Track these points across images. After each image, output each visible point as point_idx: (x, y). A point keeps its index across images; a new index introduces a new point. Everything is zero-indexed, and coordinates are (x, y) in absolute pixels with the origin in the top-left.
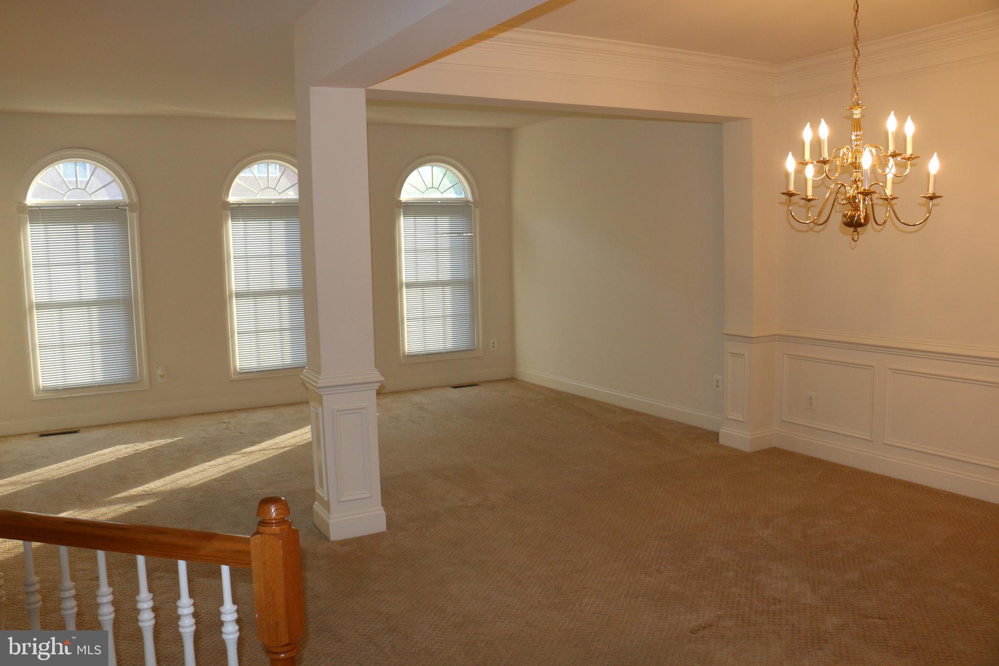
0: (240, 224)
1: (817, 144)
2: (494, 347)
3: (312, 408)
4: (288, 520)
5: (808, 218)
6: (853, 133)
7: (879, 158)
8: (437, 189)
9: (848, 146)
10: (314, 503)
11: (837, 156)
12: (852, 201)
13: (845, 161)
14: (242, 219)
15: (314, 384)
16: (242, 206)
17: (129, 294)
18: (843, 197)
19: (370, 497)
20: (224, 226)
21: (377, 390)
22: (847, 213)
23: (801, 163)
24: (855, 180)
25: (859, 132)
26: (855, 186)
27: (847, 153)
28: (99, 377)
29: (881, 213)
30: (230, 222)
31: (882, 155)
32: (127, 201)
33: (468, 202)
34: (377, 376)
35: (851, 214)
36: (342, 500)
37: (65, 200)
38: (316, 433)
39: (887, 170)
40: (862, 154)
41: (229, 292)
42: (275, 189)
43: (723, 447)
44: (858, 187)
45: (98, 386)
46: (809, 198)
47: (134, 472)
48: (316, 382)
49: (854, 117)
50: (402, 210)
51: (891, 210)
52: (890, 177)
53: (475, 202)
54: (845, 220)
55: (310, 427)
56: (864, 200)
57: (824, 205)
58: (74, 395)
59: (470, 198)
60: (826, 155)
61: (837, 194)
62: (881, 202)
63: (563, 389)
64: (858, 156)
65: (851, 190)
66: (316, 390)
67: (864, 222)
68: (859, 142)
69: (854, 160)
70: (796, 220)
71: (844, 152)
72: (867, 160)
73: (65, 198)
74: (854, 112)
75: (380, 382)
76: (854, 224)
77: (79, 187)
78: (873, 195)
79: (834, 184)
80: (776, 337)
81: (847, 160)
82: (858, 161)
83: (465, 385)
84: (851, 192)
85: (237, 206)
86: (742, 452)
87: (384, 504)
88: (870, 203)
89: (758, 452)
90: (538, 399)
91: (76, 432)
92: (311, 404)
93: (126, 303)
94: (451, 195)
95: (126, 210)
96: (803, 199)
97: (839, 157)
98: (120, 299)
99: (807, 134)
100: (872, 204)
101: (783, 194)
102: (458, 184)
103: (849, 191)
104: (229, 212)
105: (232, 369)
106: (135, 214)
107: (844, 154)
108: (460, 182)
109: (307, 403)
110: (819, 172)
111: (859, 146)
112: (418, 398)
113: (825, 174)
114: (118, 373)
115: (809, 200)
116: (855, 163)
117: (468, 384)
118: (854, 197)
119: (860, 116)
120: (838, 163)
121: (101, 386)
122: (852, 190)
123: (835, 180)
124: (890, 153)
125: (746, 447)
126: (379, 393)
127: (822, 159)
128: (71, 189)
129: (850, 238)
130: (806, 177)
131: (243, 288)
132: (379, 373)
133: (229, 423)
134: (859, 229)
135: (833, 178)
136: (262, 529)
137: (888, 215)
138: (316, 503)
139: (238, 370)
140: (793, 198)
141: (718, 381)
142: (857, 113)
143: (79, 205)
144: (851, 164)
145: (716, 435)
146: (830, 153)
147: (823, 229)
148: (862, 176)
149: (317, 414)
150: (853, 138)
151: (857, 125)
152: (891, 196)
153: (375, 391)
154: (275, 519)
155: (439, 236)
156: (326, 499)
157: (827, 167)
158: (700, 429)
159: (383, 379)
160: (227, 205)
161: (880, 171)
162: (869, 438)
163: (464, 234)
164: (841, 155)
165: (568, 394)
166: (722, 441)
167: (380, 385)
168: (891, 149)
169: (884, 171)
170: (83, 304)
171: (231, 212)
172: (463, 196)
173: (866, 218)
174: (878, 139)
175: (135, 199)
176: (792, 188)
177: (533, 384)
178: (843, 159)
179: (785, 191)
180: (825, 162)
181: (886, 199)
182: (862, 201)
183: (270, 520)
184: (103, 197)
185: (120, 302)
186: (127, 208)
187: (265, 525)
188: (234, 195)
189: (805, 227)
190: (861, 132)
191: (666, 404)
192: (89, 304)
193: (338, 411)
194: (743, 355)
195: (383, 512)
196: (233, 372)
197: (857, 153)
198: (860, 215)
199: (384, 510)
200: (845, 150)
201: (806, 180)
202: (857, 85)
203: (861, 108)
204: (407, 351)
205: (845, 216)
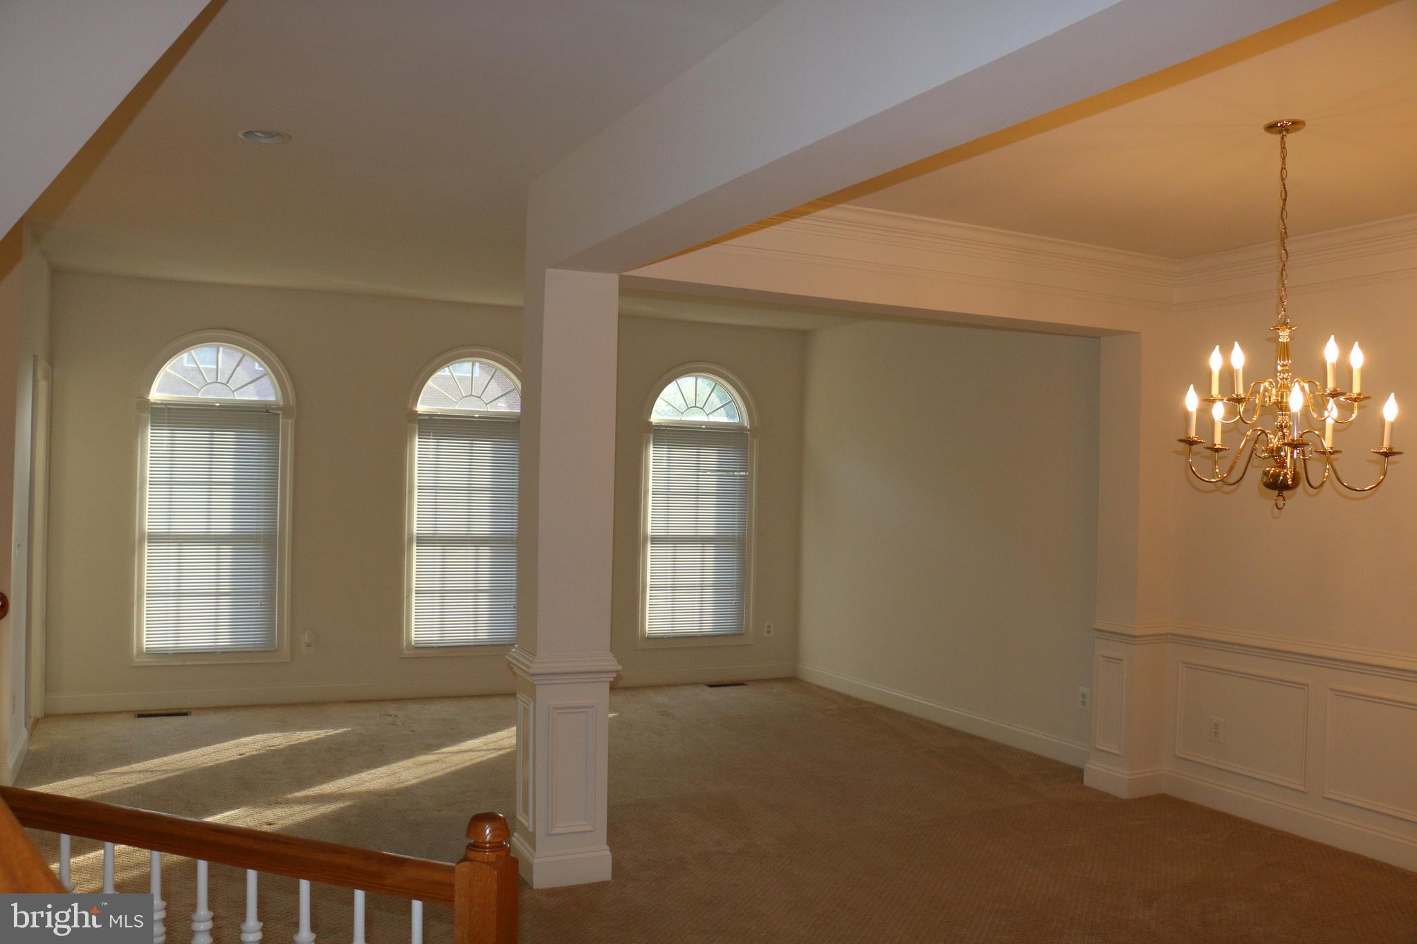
0: (431, 443)
1: (1228, 375)
2: (769, 632)
3: (519, 700)
4: (506, 845)
5: (1214, 475)
6: (1279, 362)
7: (1315, 397)
8: (702, 409)
9: (1271, 380)
10: (513, 835)
11: (1256, 392)
12: (1275, 453)
13: (1267, 399)
14: (433, 436)
15: (525, 669)
16: (434, 418)
17: (273, 525)
18: (1263, 448)
19: (590, 831)
20: (408, 445)
21: (610, 682)
22: (1269, 471)
23: (1206, 400)
24: (1281, 426)
25: (1287, 361)
26: (1280, 433)
27: (1270, 388)
28: (224, 640)
29: (1318, 472)
30: (417, 439)
31: (1317, 393)
32: (281, 403)
33: (743, 428)
34: (612, 664)
35: (1274, 471)
36: (552, 832)
37: (199, 396)
38: (523, 738)
39: (1326, 414)
40: (1291, 391)
41: (408, 534)
42: (480, 397)
43: (1089, 789)
44: (1284, 435)
45: (222, 652)
46: (1217, 447)
47: (263, 776)
48: (528, 667)
49: (1280, 340)
50: (652, 436)
51: (1331, 470)
52: (1330, 422)
53: (753, 430)
54: (1265, 479)
55: (514, 728)
56: (1292, 453)
57: (1237, 458)
58: (187, 663)
59: (746, 423)
60: (1240, 391)
61: (1256, 443)
62: (1316, 455)
63: (865, 697)
64: (1285, 394)
65: (1274, 439)
66: (530, 679)
67: (1292, 484)
68: (1287, 374)
69: (1279, 399)
70: (1199, 477)
71: (1265, 387)
72: (1296, 400)
73: (200, 394)
74: (1280, 334)
75: (616, 671)
76: (1277, 485)
77: (219, 381)
78: (1306, 447)
79: (1251, 430)
80: (1169, 636)
81: (1270, 397)
82: (1285, 400)
83: (726, 683)
84: (1275, 441)
85: (427, 418)
86: (1116, 798)
87: (610, 843)
88: (1301, 457)
89: (1141, 799)
90: (829, 710)
91: (186, 714)
92: (518, 695)
93: (268, 542)
94: (721, 418)
95: (279, 414)
96: (1208, 448)
97: (1258, 392)
98: (260, 535)
99: (1215, 361)
100: (1304, 460)
101: (1181, 441)
102: (730, 404)
103: (1273, 440)
104: (417, 426)
105: (405, 642)
106: (290, 421)
107: (1266, 390)
108: (734, 400)
109: (513, 695)
110: (1231, 412)
111: (1287, 379)
112: (660, 698)
113: (1239, 416)
114: (251, 637)
115: (1217, 450)
116: (1281, 402)
117: (730, 683)
118: (1279, 449)
119: (1288, 340)
120: (1257, 401)
121: (228, 652)
122: (1276, 439)
123: (1253, 426)
124: (1328, 392)
125: (1122, 791)
126: (613, 688)
127: (1235, 396)
128: (208, 382)
129: (1273, 502)
130: (1214, 419)
131: (427, 531)
132: (616, 660)
133: (396, 716)
134: (1285, 493)
135: (1249, 422)
136: (473, 855)
137: (1326, 474)
138: (515, 834)
139: (413, 643)
140: (1194, 447)
141: (1084, 696)
142: (1284, 336)
143: (218, 405)
144: (1274, 403)
145: (1079, 773)
146: (1245, 391)
147: (1236, 489)
148: (1290, 420)
149: (526, 711)
150: (1279, 368)
151: (1284, 351)
152: (1331, 448)
153: (608, 683)
154: (490, 842)
155: (701, 473)
156: (531, 830)
157: (1242, 408)
158: (1058, 762)
159: (620, 668)
160: (414, 416)
161: (1315, 415)
162: (1302, 788)
163: (736, 473)
164: (1261, 391)
165: (870, 704)
166: (1088, 781)
167: (615, 676)
168: (1331, 385)
169: (1321, 414)
170: (211, 539)
171: (419, 426)
172: (736, 420)
173: (1296, 478)
174: (1313, 372)
175: (292, 401)
176: (1193, 434)
177: (821, 688)
178: (1264, 396)
179: (1183, 437)
180: (1239, 400)
181: (1324, 453)
182: (1289, 455)
183: (482, 843)
184: (250, 395)
185: (259, 538)
186: (280, 412)
187: (477, 849)
188: (423, 403)
189: (1212, 487)
190: (1290, 362)
191: (1009, 725)
192: (219, 540)
193: (556, 709)
194: (1121, 660)
195: (609, 853)
196: (406, 646)
197: (1284, 389)
198: (1286, 474)
199: (610, 851)
200: (1267, 384)
201: (1213, 423)
202: (1284, 298)
203: (1289, 329)
204: (647, 632)
205: (1266, 474)
